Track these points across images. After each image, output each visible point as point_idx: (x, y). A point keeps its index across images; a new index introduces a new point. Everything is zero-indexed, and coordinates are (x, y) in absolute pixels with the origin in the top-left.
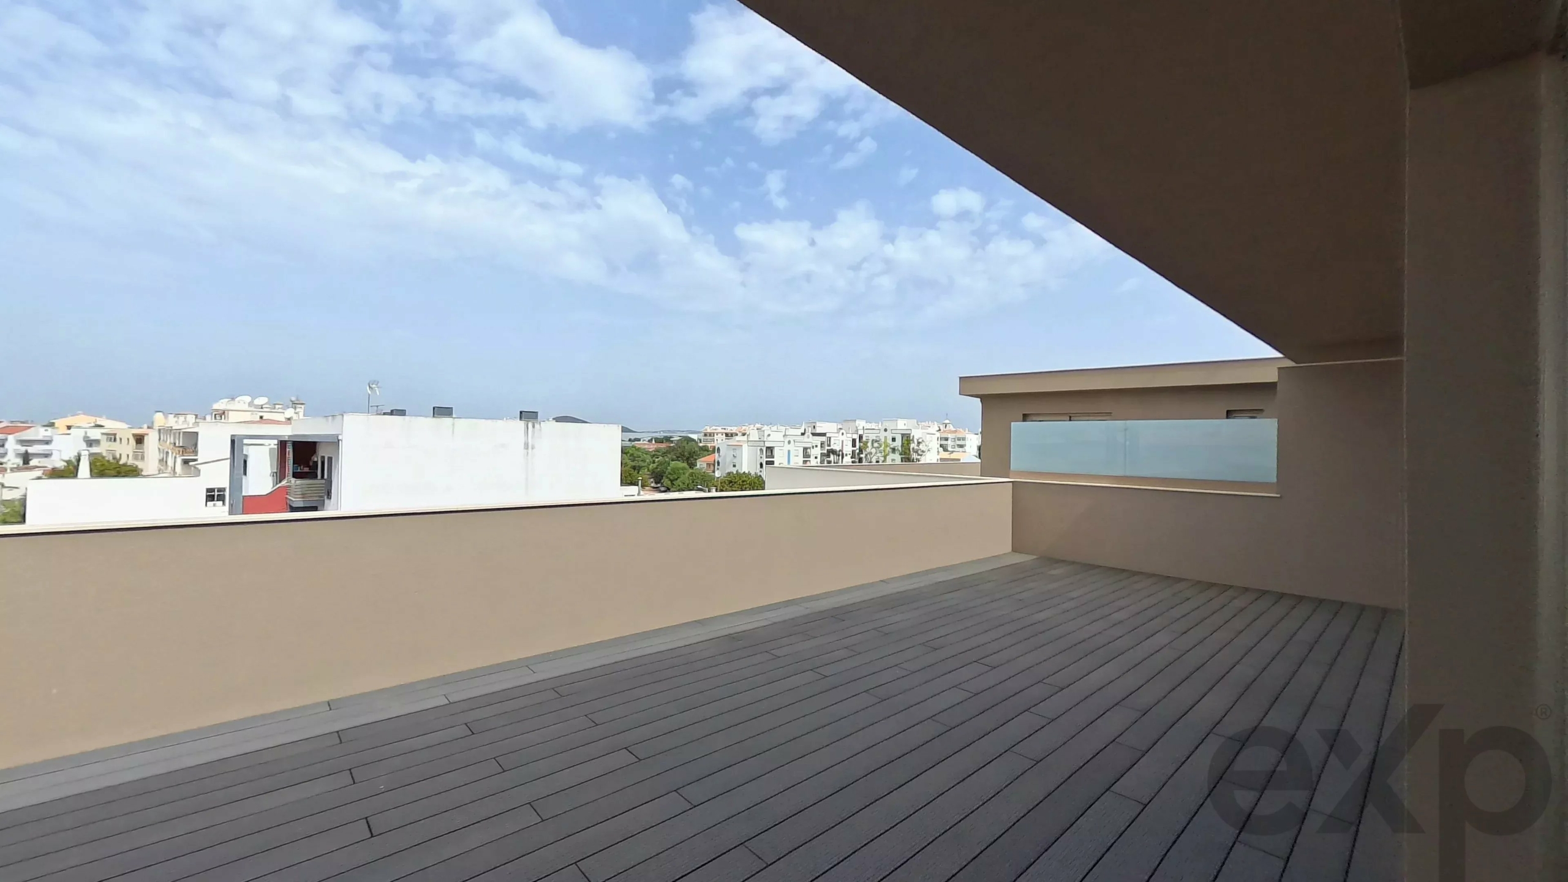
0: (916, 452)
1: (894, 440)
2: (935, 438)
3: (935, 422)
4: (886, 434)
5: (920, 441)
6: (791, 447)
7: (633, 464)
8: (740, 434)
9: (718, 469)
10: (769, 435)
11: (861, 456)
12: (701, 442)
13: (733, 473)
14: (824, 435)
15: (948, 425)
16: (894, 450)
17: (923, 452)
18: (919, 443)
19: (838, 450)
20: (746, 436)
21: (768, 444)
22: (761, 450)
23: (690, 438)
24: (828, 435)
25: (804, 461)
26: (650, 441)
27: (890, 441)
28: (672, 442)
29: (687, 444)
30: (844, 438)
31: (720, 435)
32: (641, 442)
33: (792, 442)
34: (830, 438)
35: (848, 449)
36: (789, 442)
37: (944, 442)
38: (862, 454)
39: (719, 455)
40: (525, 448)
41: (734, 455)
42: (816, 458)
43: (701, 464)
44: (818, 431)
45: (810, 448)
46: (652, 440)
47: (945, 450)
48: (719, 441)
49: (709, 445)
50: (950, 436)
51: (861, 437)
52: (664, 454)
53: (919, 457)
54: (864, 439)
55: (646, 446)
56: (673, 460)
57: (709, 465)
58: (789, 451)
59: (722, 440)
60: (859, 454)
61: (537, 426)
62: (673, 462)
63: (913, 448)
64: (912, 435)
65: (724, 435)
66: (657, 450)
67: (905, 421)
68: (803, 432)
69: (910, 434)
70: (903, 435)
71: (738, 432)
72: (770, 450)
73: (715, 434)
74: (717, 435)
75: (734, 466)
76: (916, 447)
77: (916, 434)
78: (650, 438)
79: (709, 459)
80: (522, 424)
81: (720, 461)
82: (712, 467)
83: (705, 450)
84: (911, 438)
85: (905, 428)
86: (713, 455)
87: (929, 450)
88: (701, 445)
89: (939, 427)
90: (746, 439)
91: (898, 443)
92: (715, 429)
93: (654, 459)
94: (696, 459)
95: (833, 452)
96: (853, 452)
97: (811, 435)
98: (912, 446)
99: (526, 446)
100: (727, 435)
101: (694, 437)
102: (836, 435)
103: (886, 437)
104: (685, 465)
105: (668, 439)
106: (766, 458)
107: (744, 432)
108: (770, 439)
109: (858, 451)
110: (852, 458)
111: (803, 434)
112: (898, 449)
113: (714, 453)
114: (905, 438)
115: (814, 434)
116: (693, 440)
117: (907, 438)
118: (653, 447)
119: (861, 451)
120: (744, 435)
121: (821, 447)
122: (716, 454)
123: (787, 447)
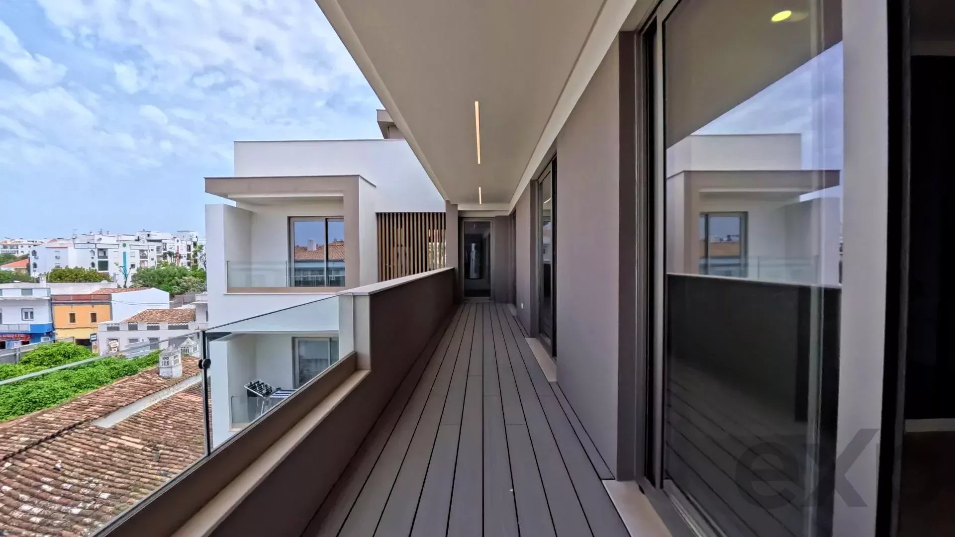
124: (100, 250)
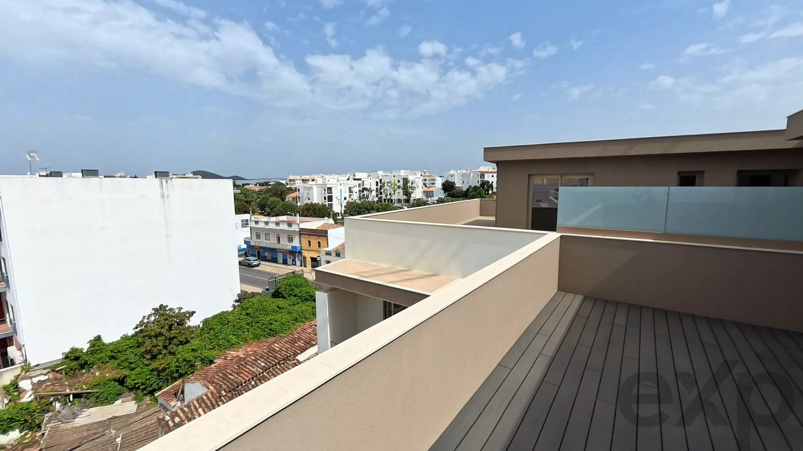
0: (411, 188)
1: (399, 181)
2: (421, 180)
3: (419, 172)
4: (394, 178)
5: (413, 182)
6: (342, 187)
7: (246, 199)
8: (310, 180)
9: (299, 201)
10: (329, 181)
11: (382, 191)
12: (287, 185)
13: (308, 204)
14: (360, 179)
15: (426, 173)
16: (399, 187)
17: (415, 188)
18: (412, 183)
19: (368, 188)
20: (315, 181)
21: (328, 186)
22: (324, 189)
23: (281, 183)
24: (362, 180)
25: (349, 195)
26: (256, 185)
27: (396, 182)
28: (270, 185)
29: (279, 186)
30: (371, 181)
31: (299, 181)
32: (250, 186)
33: (342, 184)
34: (364, 181)
35: (374, 187)
36: (341, 184)
37: (425, 182)
38: (382, 189)
39: (299, 193)
40: (161, 197)
41: (308, 193)
42: (356, 193)
43: (289, 198)
44: (357, 177)
45: (353, 187)
46: (257, 184)
47: (426, 186)
48: (298, 184)
49: (293, 187)
50: (427, 178)
51: (381, 180)
52: (265, 193)
53: (412, 191)
54: (383, 181)
55: (254, 188)
56: (271, 196)
57: (293, 198)
58: (341, 190)
59: (300, 183)
60: (380, 190)
61: (169, 181)
62: (271, 198)
63: (409, 186)
64: (408, 178)
65: (301, 180)
66: (260, 191)
67: (404, 171)
68: (348, 178)
69: (407, 178)
70: (404, 179)
71: (309, 179)
72: (330, 189)
73: (296, 180)
74: (297, 180)
75: (309, 199)
76: (411, 186)
77: (411, 178)
78: (255, 183)
79: (293, 195)
80: (157, 181)
81: (300, 196)
82: (295, 200)
83: (291, 190)
84: (408, 180)
85: (405, 175)
86: (296, 192)
87: (418, 187)
88: (287, 187)
89: (421, 174)
90: (315, 183)
91: (401, 184)
92: (296, 177)
93: (259, 196)
94: (285, 196)
95: (366, 189)
96: (377, 188)
97: (353, 180)
98: (409, 185)
99: (163, 196)
100: (303, 180)
101: (284, 182)
102: (367, 179)
103: (394, 180)
104: (279, 199)
105: (267, 184)
106: (328, 194)
107: (313, 178)
108: (329, 183)
109: (379, 188)
110: (376, 192)
111: (348, 179)
112: (401, 187)
113: (296, 191)
114: (405, 181)
115: (354, 179)
116: (283, 184)
117: (406, 181)
118: (257, 188)
119: (381, 188)
120: (313, 180)
121: (359, 186)
122: (298, 192)
123: (339, 187)
124: (328, 188)
